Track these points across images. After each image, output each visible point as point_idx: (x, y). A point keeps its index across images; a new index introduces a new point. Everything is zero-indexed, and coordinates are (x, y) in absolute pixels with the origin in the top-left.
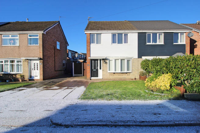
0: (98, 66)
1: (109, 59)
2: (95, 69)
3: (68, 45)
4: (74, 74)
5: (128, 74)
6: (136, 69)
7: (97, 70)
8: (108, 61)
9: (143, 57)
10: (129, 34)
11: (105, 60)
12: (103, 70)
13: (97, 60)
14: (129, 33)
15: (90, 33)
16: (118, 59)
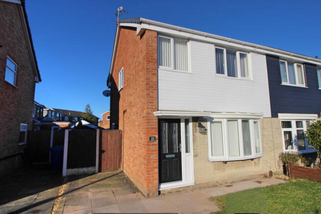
0: (180, 142)
1: (213, 118)
2: (171, 151)
3: (40, 80)
4: (68, 167)
5: (255, 163)
6: (270, 147)
7: (179, 155)
8: (209, 123)
9: (280, 115)
10: (249, 56)
11: (198, 120)
12: (195, 156)
13: (177, 121)
14: (249, 52)
15: (159, 33)
16: (235, 120)
